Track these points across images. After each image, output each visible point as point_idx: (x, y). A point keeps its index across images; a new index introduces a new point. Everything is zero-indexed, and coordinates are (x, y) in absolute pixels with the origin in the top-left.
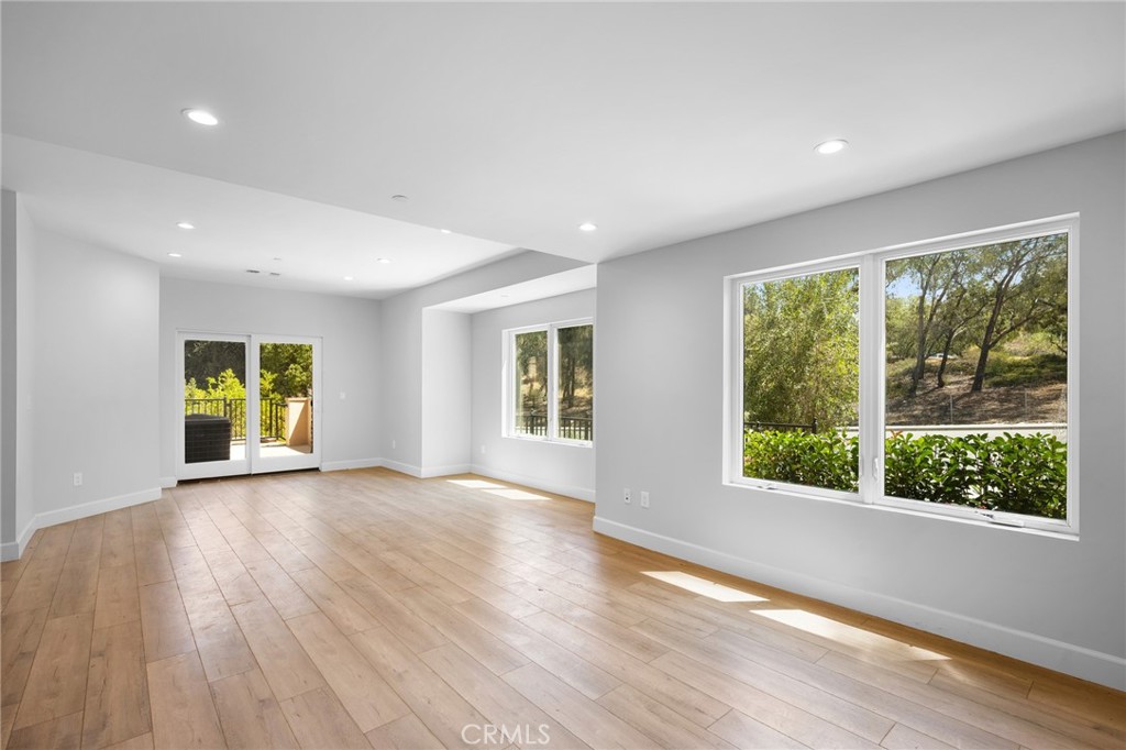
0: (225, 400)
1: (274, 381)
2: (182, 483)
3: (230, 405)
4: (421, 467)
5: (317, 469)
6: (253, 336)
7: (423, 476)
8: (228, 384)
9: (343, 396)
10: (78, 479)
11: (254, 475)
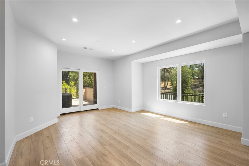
0: (65, 88)
1: (74, 83)
2: (62, 115)
3: (67, 90)
4: (131, 109)
5: (98, 109)
6: (81, 69)
7: (132, 112)
8: (64, 84)
9: (104, 87)
10: (32, 119)
11: (81, 111)
